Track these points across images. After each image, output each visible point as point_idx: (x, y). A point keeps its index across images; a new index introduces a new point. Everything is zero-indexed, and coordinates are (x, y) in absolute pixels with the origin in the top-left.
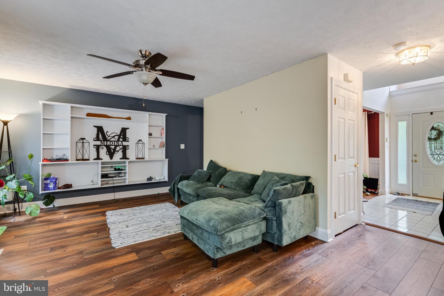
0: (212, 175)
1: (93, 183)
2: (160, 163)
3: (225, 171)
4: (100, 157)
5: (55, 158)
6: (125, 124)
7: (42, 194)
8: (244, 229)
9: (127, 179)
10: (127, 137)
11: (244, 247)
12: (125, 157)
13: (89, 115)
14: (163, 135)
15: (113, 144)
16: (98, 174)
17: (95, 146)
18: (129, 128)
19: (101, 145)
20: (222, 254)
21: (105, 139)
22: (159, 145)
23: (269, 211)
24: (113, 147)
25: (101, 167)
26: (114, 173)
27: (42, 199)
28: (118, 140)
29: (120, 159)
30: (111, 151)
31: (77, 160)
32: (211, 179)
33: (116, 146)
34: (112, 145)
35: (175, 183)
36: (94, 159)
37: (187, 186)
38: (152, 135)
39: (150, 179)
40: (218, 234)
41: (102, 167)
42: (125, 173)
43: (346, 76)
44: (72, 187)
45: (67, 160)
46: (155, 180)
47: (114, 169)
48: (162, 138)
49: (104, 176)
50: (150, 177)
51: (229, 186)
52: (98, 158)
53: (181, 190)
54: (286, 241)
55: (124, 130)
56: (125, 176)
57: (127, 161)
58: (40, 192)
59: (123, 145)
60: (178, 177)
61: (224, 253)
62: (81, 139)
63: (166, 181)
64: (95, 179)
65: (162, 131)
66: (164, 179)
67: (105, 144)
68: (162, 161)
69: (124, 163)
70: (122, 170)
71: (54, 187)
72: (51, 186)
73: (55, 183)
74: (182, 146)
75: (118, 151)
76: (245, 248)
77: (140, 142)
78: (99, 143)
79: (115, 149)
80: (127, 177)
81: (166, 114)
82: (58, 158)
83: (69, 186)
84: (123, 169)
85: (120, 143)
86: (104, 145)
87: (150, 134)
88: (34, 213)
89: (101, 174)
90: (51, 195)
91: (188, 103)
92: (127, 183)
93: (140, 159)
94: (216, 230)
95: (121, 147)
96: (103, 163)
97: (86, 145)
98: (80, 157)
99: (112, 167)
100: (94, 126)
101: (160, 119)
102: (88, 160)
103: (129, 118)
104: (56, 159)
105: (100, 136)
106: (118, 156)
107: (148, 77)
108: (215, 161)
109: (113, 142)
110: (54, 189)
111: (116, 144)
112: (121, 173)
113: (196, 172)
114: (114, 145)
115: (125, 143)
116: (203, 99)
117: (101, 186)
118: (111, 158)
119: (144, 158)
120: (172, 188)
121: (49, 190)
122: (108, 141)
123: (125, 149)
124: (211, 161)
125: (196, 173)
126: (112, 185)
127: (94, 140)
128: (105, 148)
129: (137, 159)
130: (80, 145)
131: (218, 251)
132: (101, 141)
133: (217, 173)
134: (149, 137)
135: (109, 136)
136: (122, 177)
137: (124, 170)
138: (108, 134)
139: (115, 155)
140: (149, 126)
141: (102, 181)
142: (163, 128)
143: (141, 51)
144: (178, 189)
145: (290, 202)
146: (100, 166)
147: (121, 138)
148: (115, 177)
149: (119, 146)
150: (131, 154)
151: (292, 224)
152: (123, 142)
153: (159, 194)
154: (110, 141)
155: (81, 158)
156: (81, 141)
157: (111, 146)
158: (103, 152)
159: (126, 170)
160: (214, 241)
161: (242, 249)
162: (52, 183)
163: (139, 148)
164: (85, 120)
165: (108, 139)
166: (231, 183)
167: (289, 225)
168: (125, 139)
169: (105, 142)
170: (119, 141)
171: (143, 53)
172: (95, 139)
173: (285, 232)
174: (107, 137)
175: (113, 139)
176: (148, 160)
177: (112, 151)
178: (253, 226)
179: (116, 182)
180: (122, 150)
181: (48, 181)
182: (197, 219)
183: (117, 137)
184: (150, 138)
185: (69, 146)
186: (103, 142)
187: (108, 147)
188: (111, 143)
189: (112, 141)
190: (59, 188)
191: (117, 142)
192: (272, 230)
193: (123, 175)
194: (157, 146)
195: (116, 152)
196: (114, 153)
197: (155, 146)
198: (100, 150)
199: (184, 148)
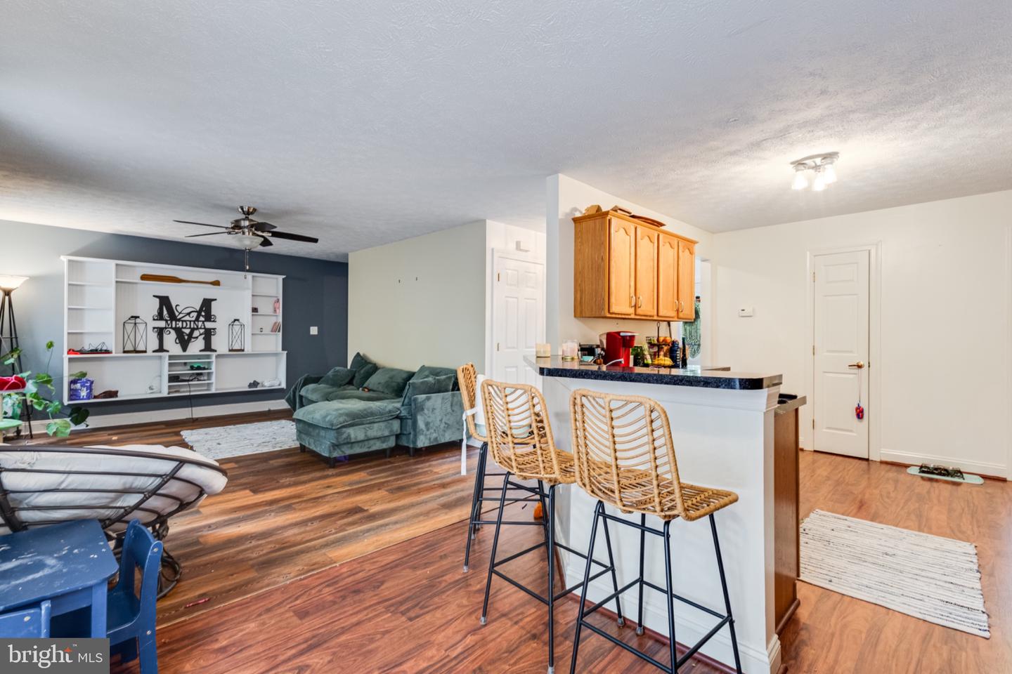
0: (357, 375)
1: (152, 391)
2: (273, 359)
3: (375, 368)
4: (165, 348)
5: (87, 348)
6: (209, 292)
7: (69, 405)
8: (367, 426)
9: (214, 385)
10: (212, 314)
11: (369, 448)
12: (208, 347)
13: (144, 277)
14: (278, 311)
15: (188, 326)
16: (160, 376)
17: (156, 330)
18: (216, 300)
19: (166, 328)
20: (340, 453)
21: (173, 317)
22: (270, 327)
23: (405, 409)
24: (187, 331)
25: (169, 363)
26: (188, 374)
27: (69, 413)
28: (197, 319)
29: (201, 351)
30: (184, 338)
31: (125, 352)
32: (354, 382)
33: (193, 330)
34: (185, 328)
35: (296, 388)
36: (154, 351)
37: (314, 391)
38: (257, 312)
39: (255, 384)
40: (334, 428)
41: (170, 365)
42: (209, 375)
43: (518, 244)
44: (117, 396)
45: (107, 352)
46: (263, 386)
47: (189, 367)
48: (276, 316)
49: (173, 378)
50: (255, 381)
51: (375, 389)
52: (161, 349)
53: (306, 398)
54: (422, 442)
55: (207, 304)
56: (209, 379)
57: (214, 354)
58: (66, 402)
59: (205, 328)
60: (301, 379)
61: (343, 452)
62: (132, 317)
63: (283, 389)
64: (155, 385)
65: (277, 305)
66: (279, 385)
67: (174, 326)
68: (276, 354)
69: (208, 357)
70: (204, 369)
71: (88, 394)
72: (84, 393)
73: (90, 389)
74: (314, 331)
75: (197, 338)
76: (371, 450)
77: (236, 323)
78: (162, 324)
79: (190, 335)
80: (213, 379)
81: (284, 277)
82: (92, 348)
83: (115, 394)
84: (206, 367)
85: (200, 324)
86: (171, 328)
87: (255, 310)
88: (62, 433)
89: (169, 375)
90: (83, 409)
91: (324, 257)
92: (213, 391)
93: (237, 352)
94: (332, 425)
95: (202, 331)
96: (171, 357)
97: (141, 327)
98: (129, 347)
99: (185, 364)
100: (154, 296)
101: (273, 285)
102: (145, 352)
103: (216, 283)
104: (91, 351)
105: (165, 312)
106: (196, 346)
107: (252, 242)
108: (364, 355)
109: (188, 323)
110: (88, 398)
111: (192, 326)
112: (201, 374)
113: (332, 370)
114: (190, 328)
115: (209, 325)
116: (348, 255)
117: (169, 394)
118: (184, 349)
119: (243, 350)
120: (292, 396)
121: (80, 399)
122: (179, 320)
123: (208, 334)
124: (358, 354)
125: (330, 373)
126: (188, 394)
127: (154, 320)
128: (173, 332)
129: (230, 351)
130: (129, 327)
131: (334, 449)
132: (166, 321)
133: (362, 371)
134: (253, 315)
135: (180, 313)
136: (204, 380)
137: (207, 369)
138: (179, 309)
139: (190, 344)
140: (253, 296)
141: (170, 387)
142: (278, 300)
143: (242, 208)
144: (301, 397)
145: (428, 399)
146: (167, 361)
147: (203, 316)
148: (192, 380)
149: (197, 329)
150: (220, 344)
151: (431, 425)
152: (205, 323)
153: (269, 411)
154: (183, 321)
155: (132, 349)
156: (133, 321)
157: (183, 330)
158: (170, 339)
159: (211, 369)
160: (330, 438)
161: (366, 450)
162: (85, 389)
163: (235, 334)
164: (139, 285)
165: (178, 318)
166: (379, 383)
167: (427, 424)
168: (209, 317)
169: (174, 323)
170: (198, 321)
171: (246, 209)
172: (156, 318)
173: (421, 432)
174: (177, 314)
175: (187, 318)
176: (250, 352)
177: (186, 337)
178: (381, 424)
179: (196, 389)
180: (203, 336)
181: (78, 386)
182: (313, 418)
183: (195, 314)
184: (255, 317)
185: (113, 329)
186: (169, 322)
187: (179, 331)
188: (184, 324)
189: (185, 321)
190: (95, 397)
191: (194, 323)
192: (406, 430)
193: (206, 378)
194: (267, 329)
195: (193, 340)
196: (189, 341)
197: (263, 330)
198: (166, 337)
199: (316, 333)
